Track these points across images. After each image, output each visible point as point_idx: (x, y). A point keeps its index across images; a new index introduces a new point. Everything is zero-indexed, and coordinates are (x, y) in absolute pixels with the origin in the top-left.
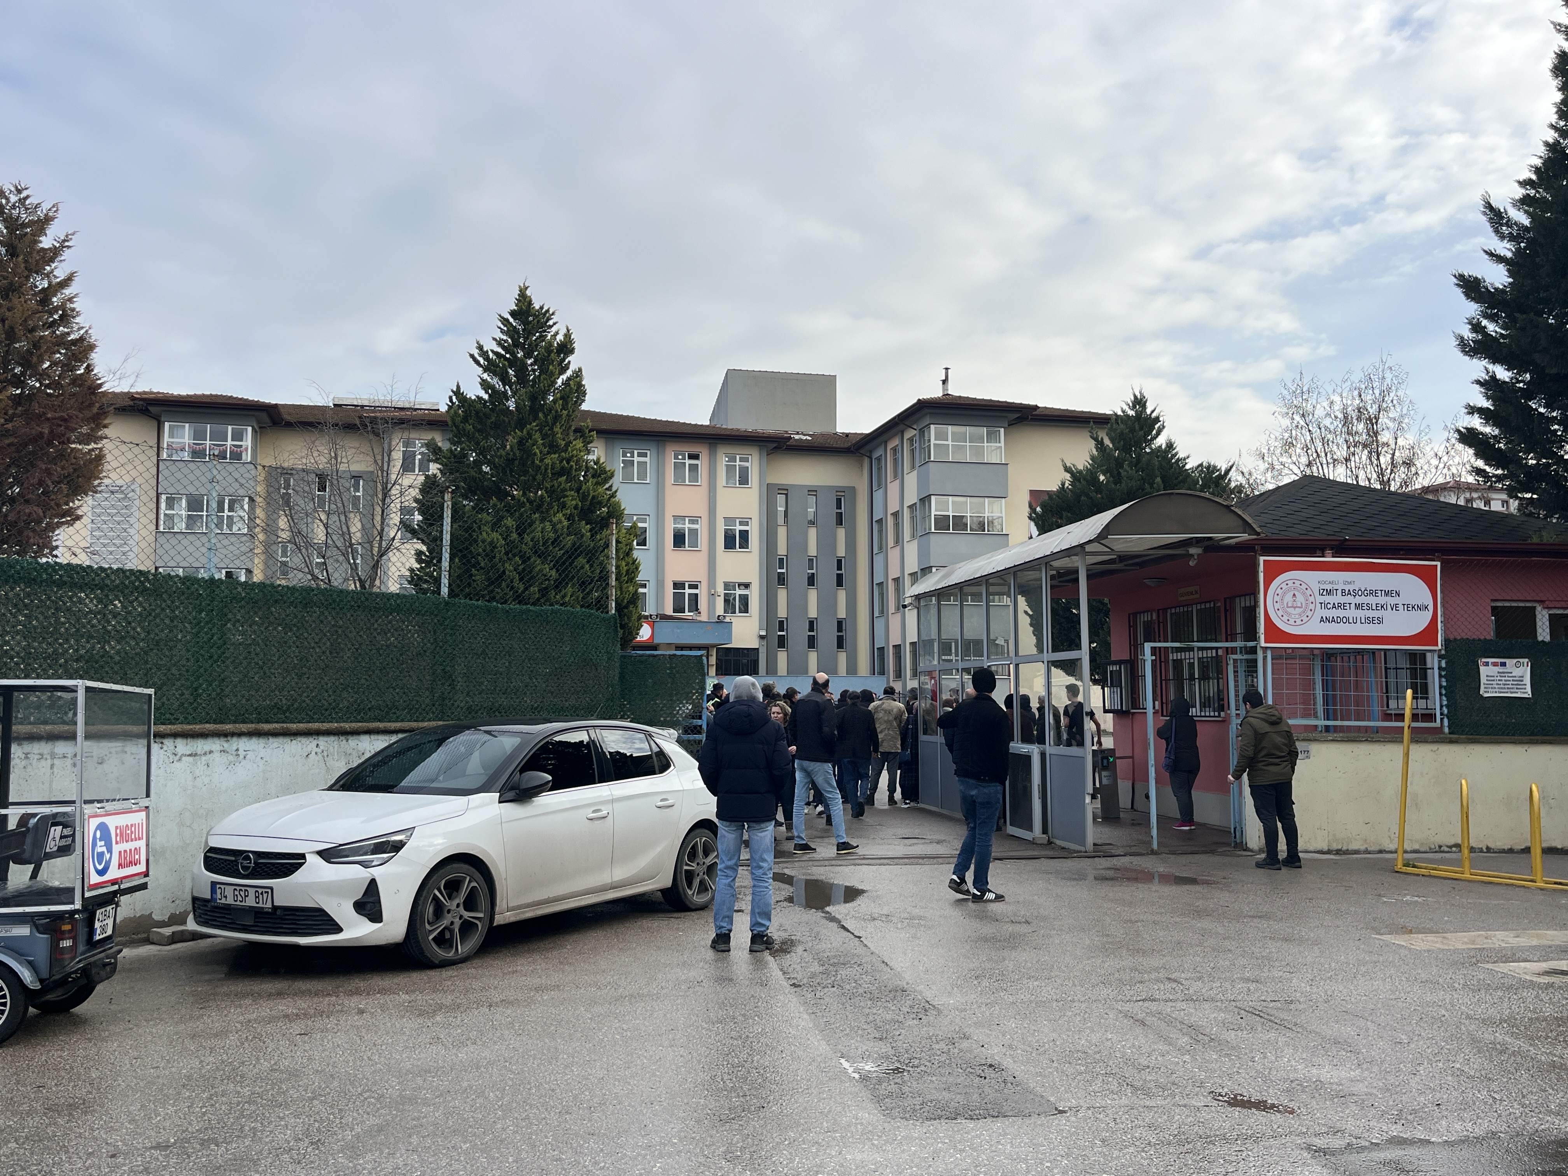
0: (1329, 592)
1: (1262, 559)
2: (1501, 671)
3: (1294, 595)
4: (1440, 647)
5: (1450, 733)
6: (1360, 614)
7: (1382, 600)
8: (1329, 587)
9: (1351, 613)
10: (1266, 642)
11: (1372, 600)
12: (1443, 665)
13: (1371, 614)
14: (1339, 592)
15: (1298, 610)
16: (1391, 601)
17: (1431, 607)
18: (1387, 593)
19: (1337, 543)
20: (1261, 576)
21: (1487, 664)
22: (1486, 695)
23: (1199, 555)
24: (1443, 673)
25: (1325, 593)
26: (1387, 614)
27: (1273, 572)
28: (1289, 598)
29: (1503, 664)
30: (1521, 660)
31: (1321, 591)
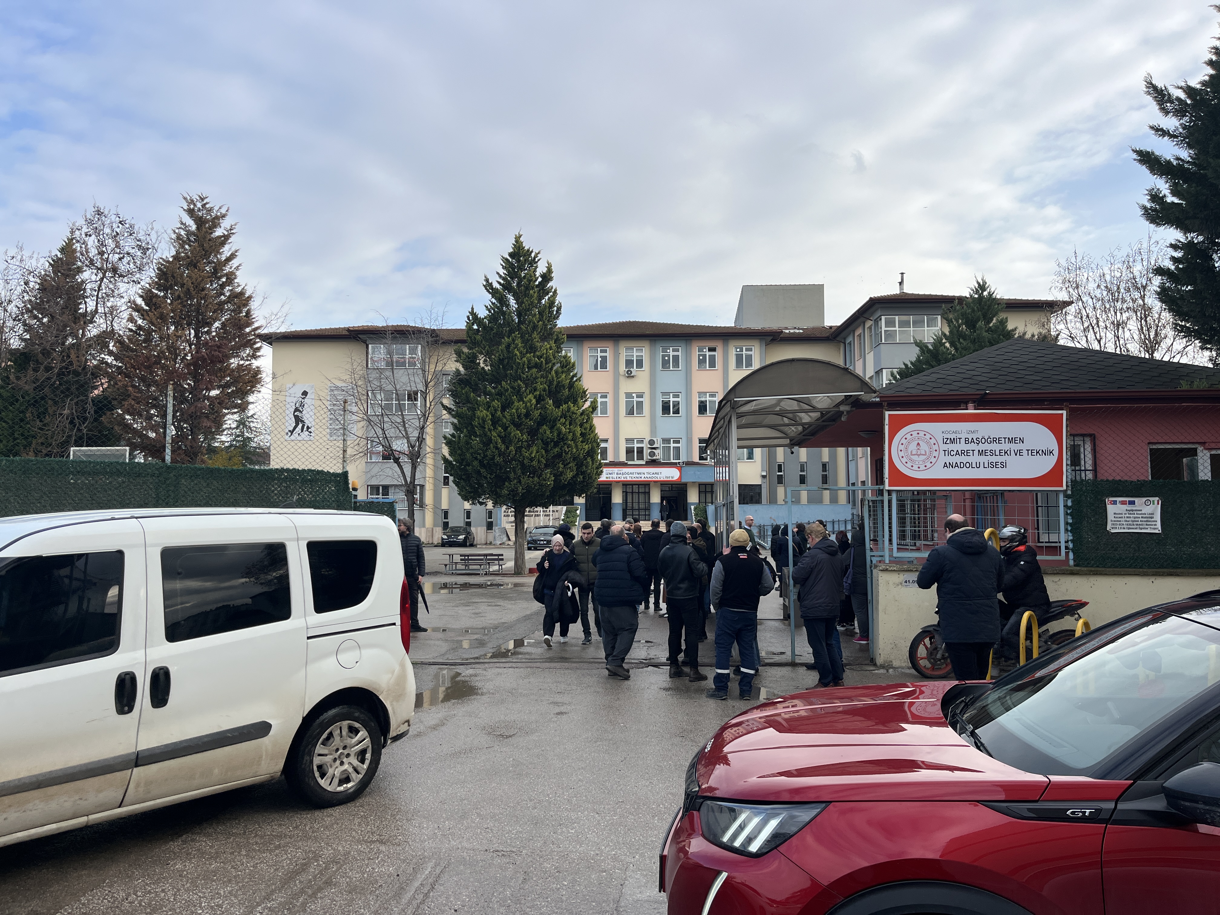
0: (953, 441)
1: (887, 413)
2: (1129, 509)
3: (918, 444)
4: (1065, 487)
5: (1075, 566)
6: (983, 459)
7: (1005, 446)
8: (952, 436)
9: (975, 459)
10: (889, 486)
11: (996, 447)
12: (1069, 503)
13: (994, 459)
14: (963, 441)
15: (922, 458)
16: (1014, 447)
17: (1056, 452)
18: (1011, 441)
19: (978, 397)
20: (887, 428)
21: (1115, 503)
22: (1113, 531)
23: (848, 412)
24: (1069, 512)
25: (948, 442)
26: (1011, 460)
27: (898, 424)
29: (1131, 503)
30: (1151, 499)
31: (945, 440)
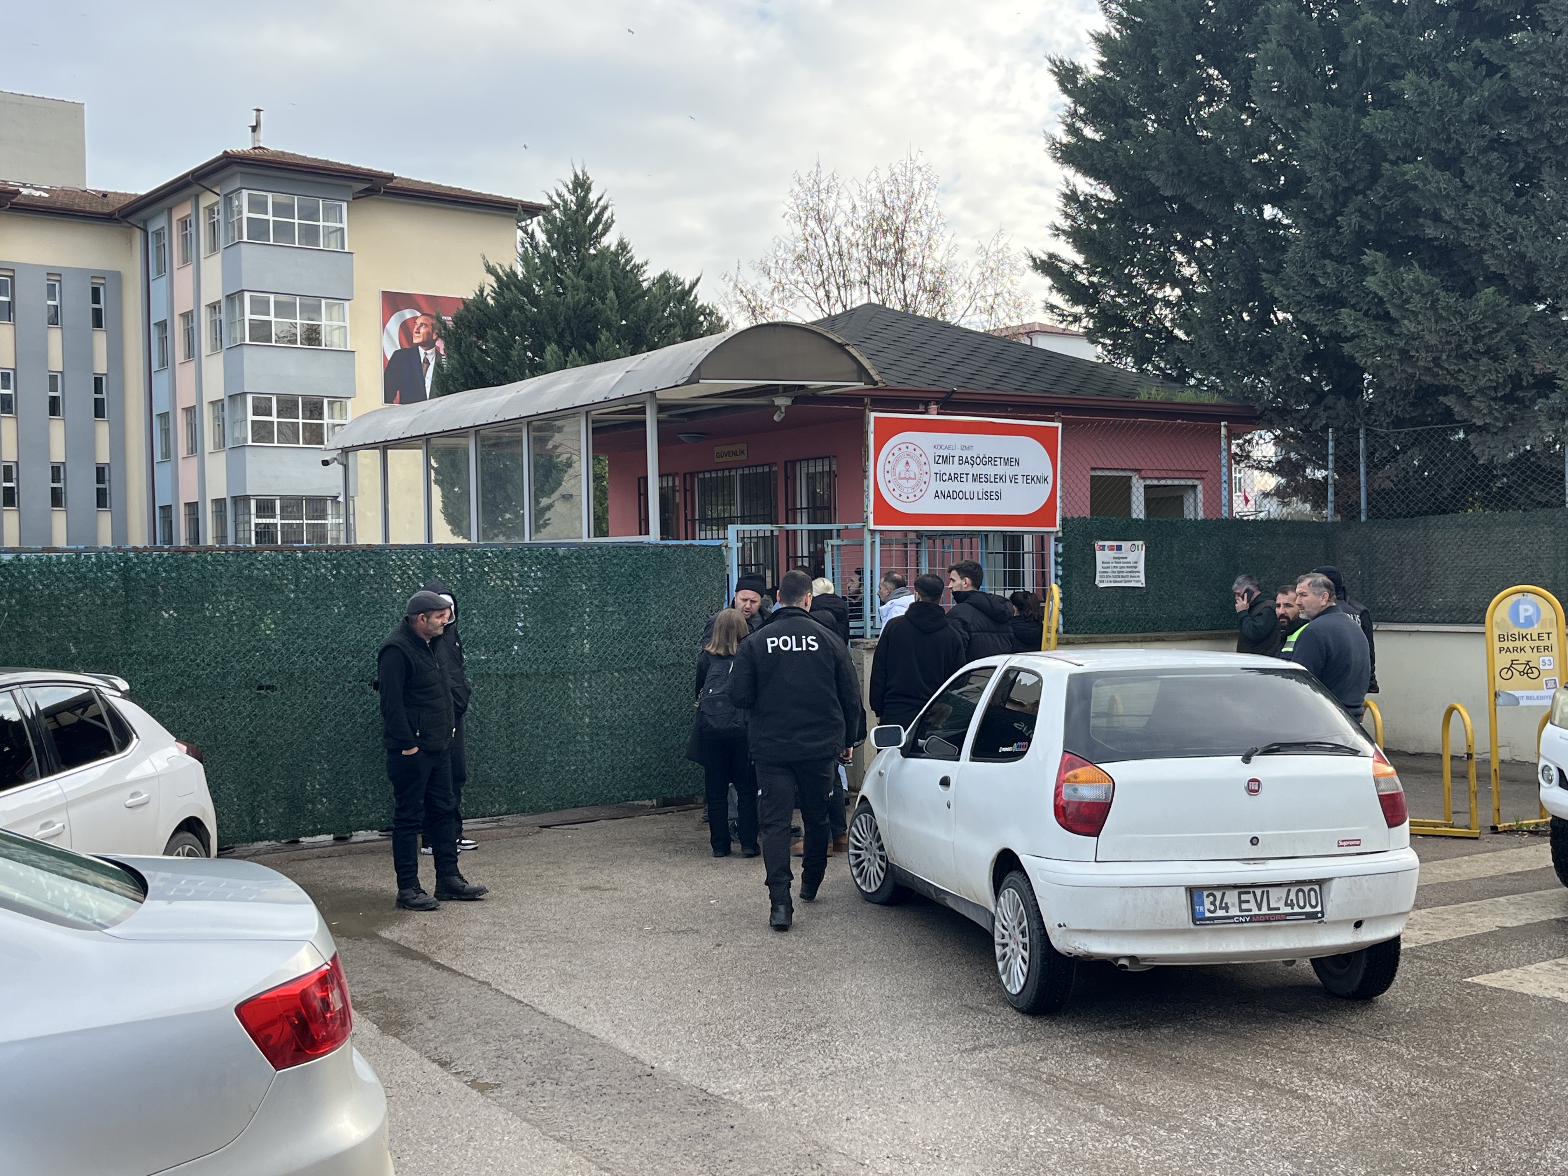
0: (946, 460)
1: (873, 415)
2: (1116, 556)
3: (907, 463)
4: (1058, 528)
5: (1064, 633)
6: (978, 487)
7: (1001, 469)
8: (945, 453)
9: (969, 486)
10: (875, 524)
11: (990, 470)
12: (1060, 550)
13: (989, 487)
14: (956, 459)
15: (912, 483)
16: (1009, 471)
17: (1050, 480)
18: (1007, 462)
19: (942, 395)
20: (871, 437)
21: (1103, 548)
22: (1102, 585)
23: (787, 407)
24: (1060, 560)
25: (940, 461)
26: (1005, 488)
27: (886, 432)
28: (901, 467)
29: (1119, 548)
30: (1136, 543)
31: (937, 458)
